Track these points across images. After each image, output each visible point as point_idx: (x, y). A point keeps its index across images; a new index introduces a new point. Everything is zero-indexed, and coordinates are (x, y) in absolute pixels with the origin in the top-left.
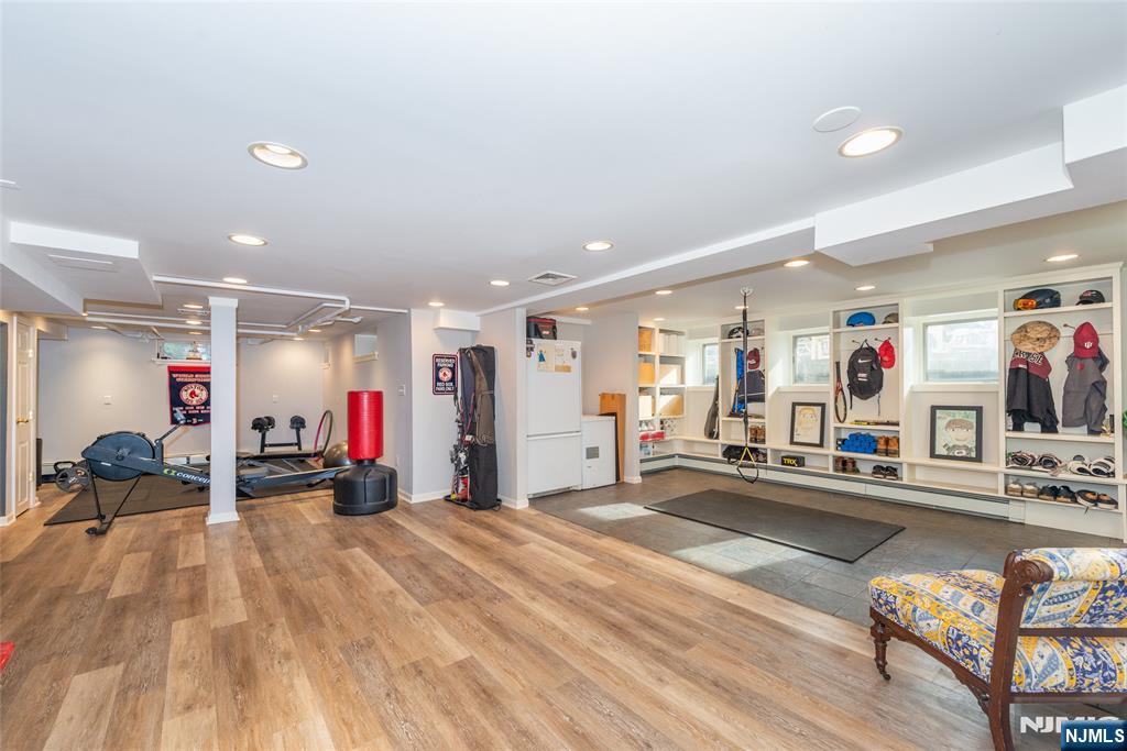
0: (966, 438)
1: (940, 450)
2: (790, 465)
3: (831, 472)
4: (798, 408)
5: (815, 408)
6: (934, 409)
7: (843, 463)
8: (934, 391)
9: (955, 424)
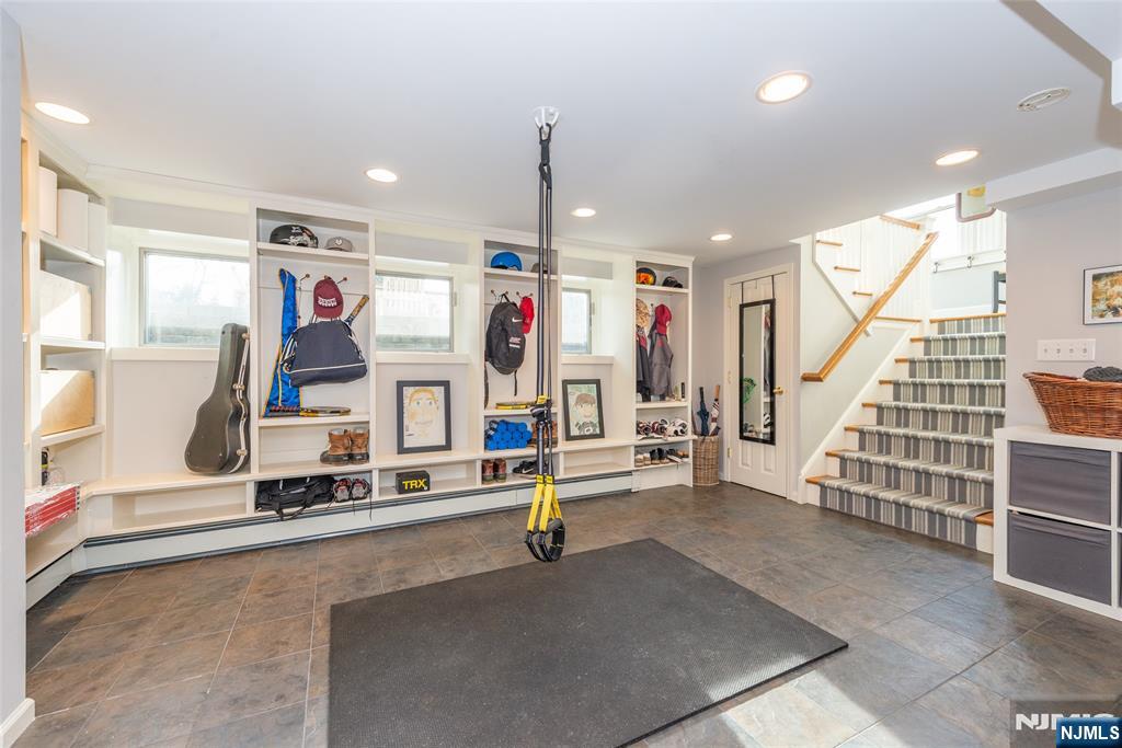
0: (592, 413)
1: (574, 432)
2: (415, 490)
3: (479, 485)
4: (408, 391)
5: (434, 389)
6: (566, 383)
7: (494, 469)
8: (565, 365)
9: (582, 400)
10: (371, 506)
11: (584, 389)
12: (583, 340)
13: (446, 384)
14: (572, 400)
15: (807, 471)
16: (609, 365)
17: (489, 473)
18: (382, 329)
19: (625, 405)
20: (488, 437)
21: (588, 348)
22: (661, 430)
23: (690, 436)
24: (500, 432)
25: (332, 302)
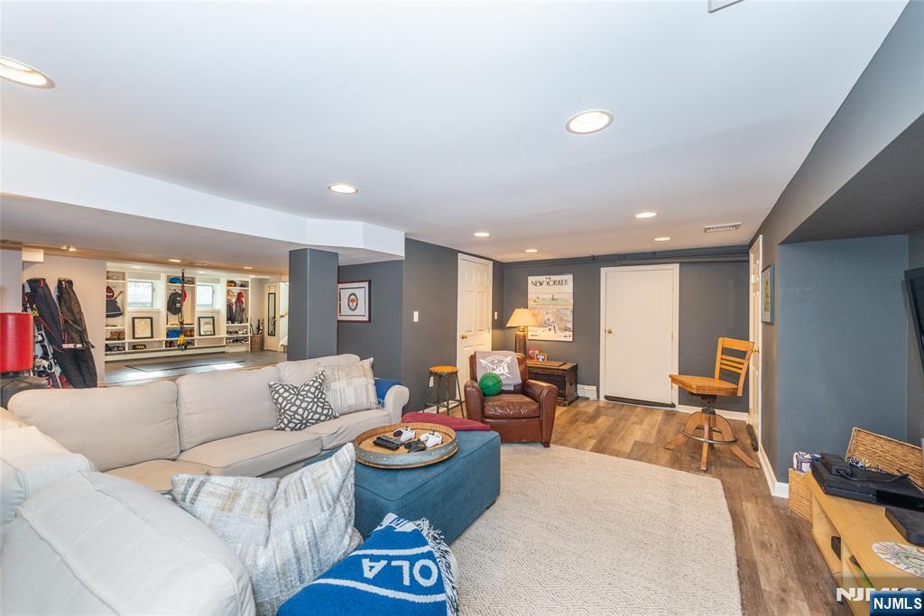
0: (210, 327)
1: (202, 333)
2: (140, 349)
3: (164, 348)
4: (136, 320)
5: (147, 319)
6: (199, 318)
7: (170, 344)
8: (199, 311)
9: (206, 323)
10: (126, 353)
11: (207, 320)
12: (210, 303)
13: (151, 318)
14: (202, 323)
15: (281, 343)
16: (218, 312)
17: (168, 345)
18: (129, 300)
19: (223, 326)
20: (167, 334)
21: (212, 305)
22: (237, 332)
23: (249, 335)
24: (171, 333)
25: (111, 294)
